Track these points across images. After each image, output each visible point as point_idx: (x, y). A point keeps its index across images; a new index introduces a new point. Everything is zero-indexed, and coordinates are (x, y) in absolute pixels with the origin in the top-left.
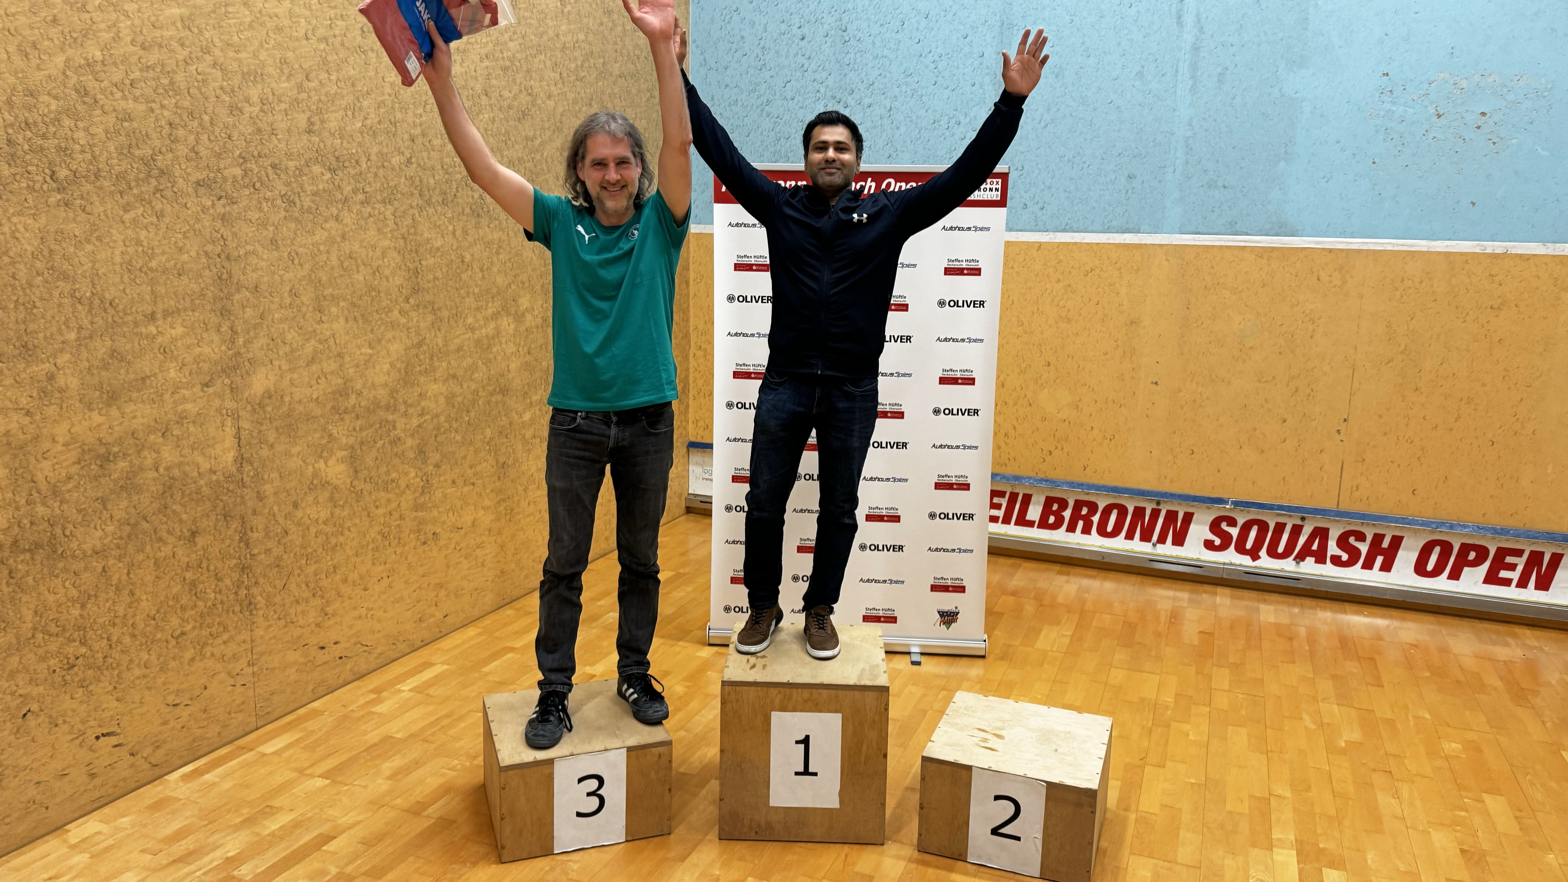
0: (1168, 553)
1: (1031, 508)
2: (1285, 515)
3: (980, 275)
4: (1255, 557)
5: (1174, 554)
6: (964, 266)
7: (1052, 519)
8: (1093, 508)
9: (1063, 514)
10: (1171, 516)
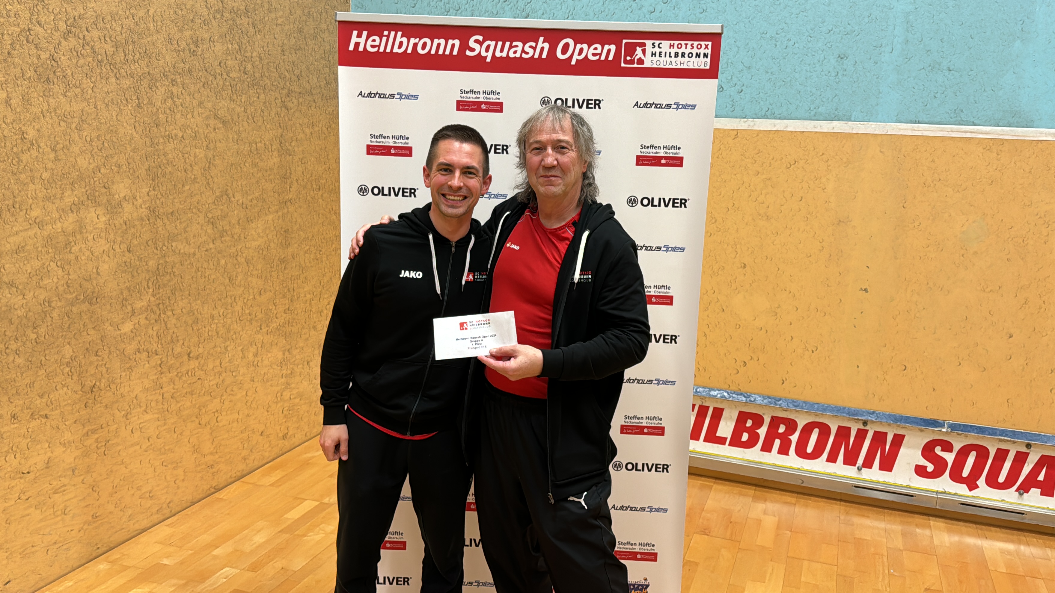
0: (874, 479)
1: (722, 424)
2: (1008, 441)
3: (681, 165)
4: (972, 486)
5: (881, 480)
6: (662, 155)
7: (745, 437)
8: (791, 425)
9: (758, 431)
10: (879, 438)
